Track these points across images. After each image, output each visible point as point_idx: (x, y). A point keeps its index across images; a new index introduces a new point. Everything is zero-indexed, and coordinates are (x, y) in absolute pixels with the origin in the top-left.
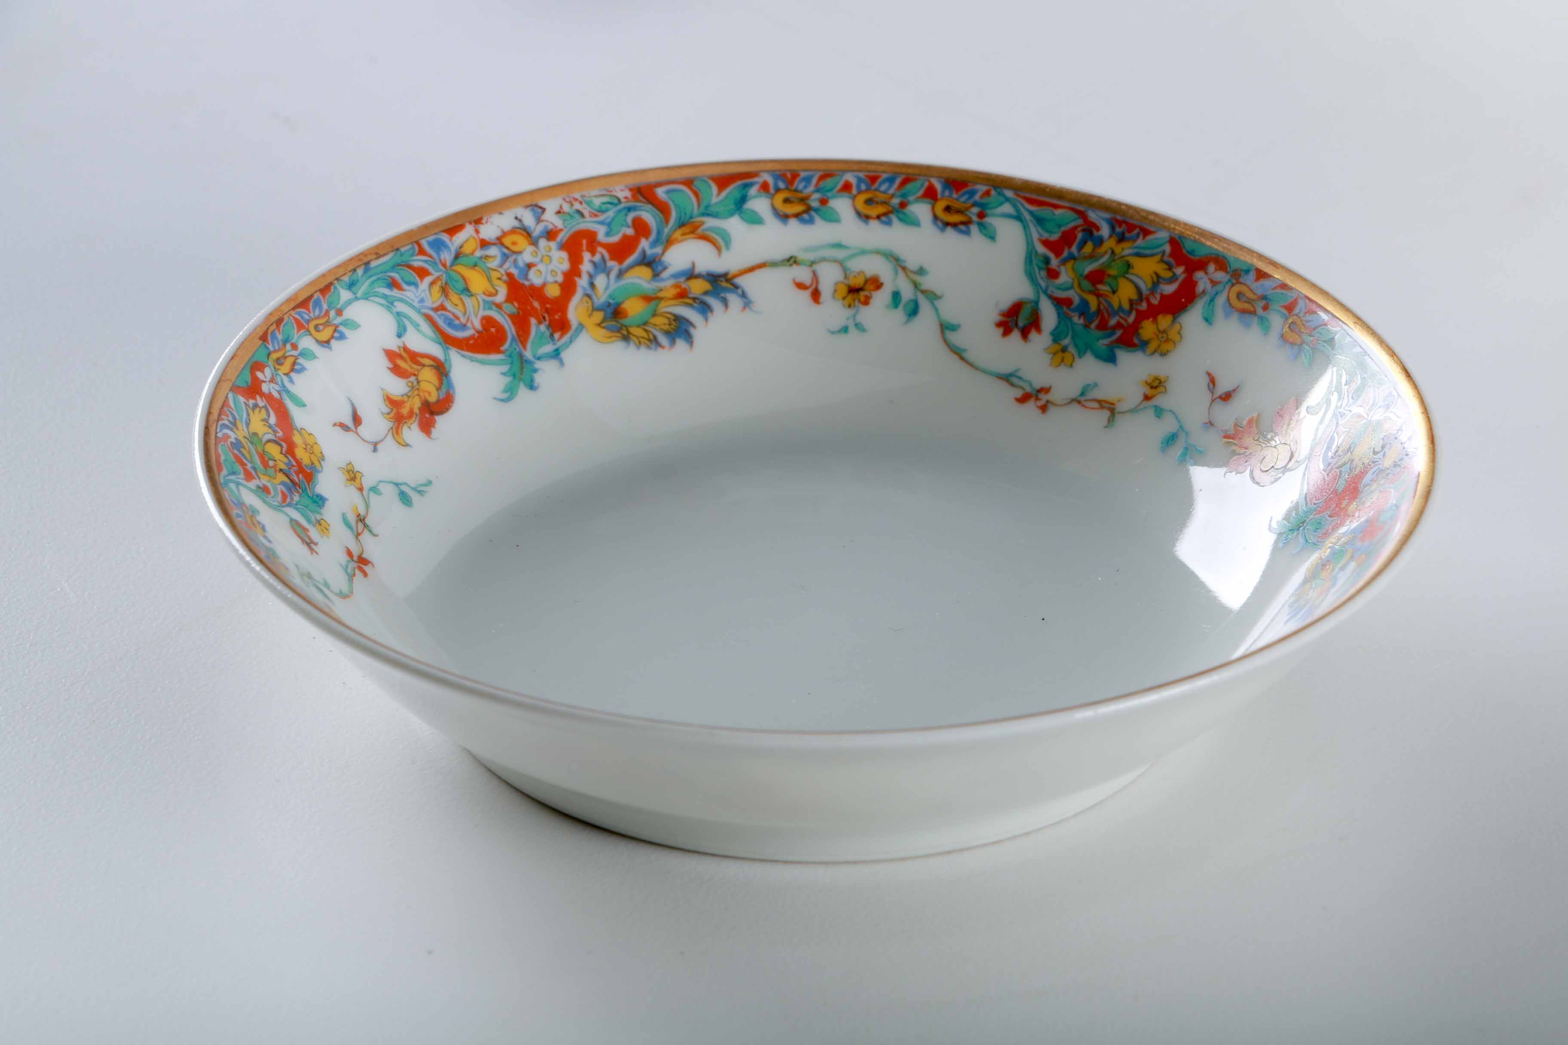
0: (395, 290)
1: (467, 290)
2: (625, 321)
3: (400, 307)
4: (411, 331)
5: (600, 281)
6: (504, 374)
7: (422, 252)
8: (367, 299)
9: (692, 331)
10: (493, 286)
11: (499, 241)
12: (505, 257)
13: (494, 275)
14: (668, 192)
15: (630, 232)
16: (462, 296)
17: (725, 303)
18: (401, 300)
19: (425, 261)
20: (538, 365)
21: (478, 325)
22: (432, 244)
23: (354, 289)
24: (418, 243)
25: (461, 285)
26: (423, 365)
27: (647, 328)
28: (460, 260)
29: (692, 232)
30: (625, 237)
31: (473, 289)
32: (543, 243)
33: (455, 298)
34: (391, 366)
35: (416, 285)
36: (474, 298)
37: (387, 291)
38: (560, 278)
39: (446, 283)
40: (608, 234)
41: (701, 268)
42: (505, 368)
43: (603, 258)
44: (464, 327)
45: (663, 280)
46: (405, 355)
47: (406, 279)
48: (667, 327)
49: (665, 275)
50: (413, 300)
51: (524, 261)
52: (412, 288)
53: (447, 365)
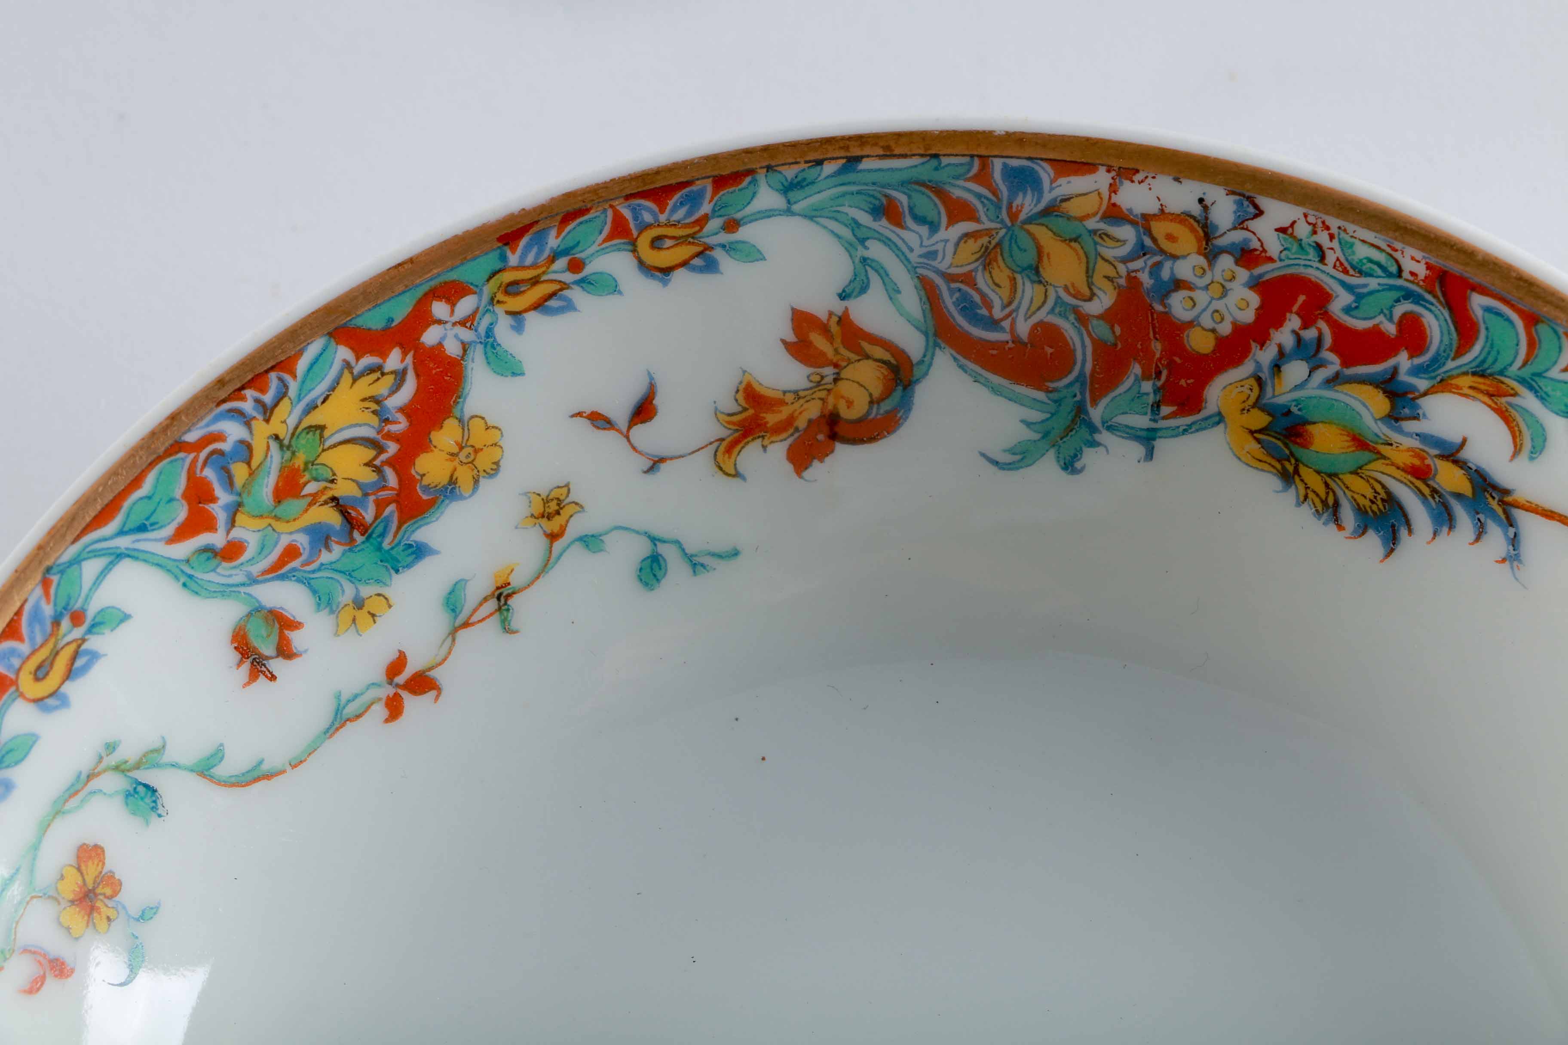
0: (884, 222)
1: (1035, 271)
2: (1299, 451)
3: (876, 251)
4: (876, 293)
5: (1296, 371)
6: (1028, 424)
7: (983, 177)
8: (811, 218)
9: (1403, 532)
10: (1090, 285)
11: (1144, 223)
12: (1141, 251)
13: (1103, 268)
14: (1488, 309)
15: (1391, 329)
16: (1018, 277)
17: (1480, 533)
18: (887, 242)
19: (979, 196)
20: (1104, 437)
21: (1023, 329)
22: (1011, 174)
23: (793, 195)
24: (984, 159)
25: (1029, 257)
26: (867, 357)
27: (1332, 484)
28: (1050, 220)
29: (1491, 395)
30: (1376, 333)
31: (1047, 273)
32: (1226, 262)
33: (1002, 275)
34: (791, 337)
35: (934, 227)
36: (1040, 289)
37: (865, 218)
38: (1225, 329)
39: (999, 244)
40: (1348, 310)
41: (1474, 454)
42: (1036, 416)
43: (1320, 340)
44: (994, 324)
45: (1400, 431)
46: (835, 328)
47: (918, 211)
48: (1363, 502)
49: (1410, 426)
50: (912, 250)
51: (1172, 273)
52: (924, 230)
53: (917, 372)
